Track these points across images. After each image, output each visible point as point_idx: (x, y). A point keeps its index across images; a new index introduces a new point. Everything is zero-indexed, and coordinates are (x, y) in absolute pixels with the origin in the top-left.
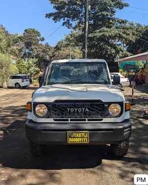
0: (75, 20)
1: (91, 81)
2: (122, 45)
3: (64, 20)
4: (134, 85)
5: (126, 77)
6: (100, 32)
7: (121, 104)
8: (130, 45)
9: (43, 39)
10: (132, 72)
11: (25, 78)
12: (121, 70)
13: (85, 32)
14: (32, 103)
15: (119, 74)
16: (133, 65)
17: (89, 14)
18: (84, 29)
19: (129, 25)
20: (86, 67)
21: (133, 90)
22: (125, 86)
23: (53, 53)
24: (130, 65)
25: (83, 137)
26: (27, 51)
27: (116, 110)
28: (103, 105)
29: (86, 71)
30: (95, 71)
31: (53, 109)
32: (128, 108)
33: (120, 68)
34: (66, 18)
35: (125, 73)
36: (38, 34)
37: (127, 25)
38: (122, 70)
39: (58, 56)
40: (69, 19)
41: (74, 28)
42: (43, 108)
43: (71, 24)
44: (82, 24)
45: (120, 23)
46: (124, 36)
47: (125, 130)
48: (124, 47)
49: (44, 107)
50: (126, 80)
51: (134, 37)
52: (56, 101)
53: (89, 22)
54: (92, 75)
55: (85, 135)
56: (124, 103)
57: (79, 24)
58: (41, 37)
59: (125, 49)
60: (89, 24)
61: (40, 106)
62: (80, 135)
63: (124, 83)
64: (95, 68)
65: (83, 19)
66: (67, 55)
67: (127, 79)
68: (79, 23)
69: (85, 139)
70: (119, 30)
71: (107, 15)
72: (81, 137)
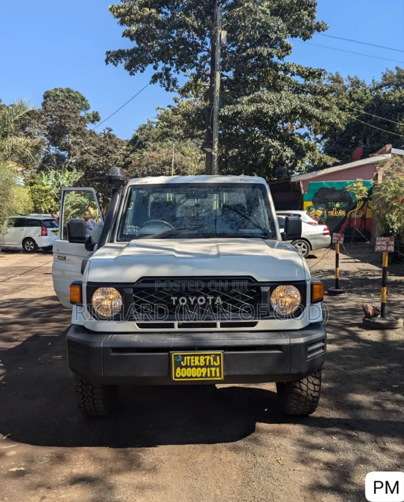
0: (184, 70)
1: (229, 231)
2: (312, 137)
3: (155, 68)
4: (341, 242)
5: (320, 223)
6: (252, 101)
7: (300, 285)
8: (333, 137)
9: (95, 118)
10: (338, 209)
11: (50, 223)
12: (308, 204)
13: (212, 100)
14: (84, 286)
15: (303, 214)
16: (340, 191)
17: (223, 55)
18: (209, 95)
19: (330, 83)
20: (215, 196)
21: (337, 256)
22: (319, 247)
23: (126, 156)
24: (333, 190)
25: (210, 366)
26: (53, 150)
27: (289, 300)
28: (258, 289)
29: (215, 206)
30: (240, 205)
31: (135, 299)
32: (317, 295)
33: (305, 197)
34: (161, 65)
35: (320, 212)
36: (83, 103)
37: (325, 82)
38: (310, 204)
39: (139, 166)
40: (168, 66)
41: (184, 92)
42: (112, 297)
43: (175, 81)
44: (205, 80)
45: (306, 77)
46: (316, 111)
47: (310, 349)
48: (319, 141)
49: (114, 293)
50: (321, 229)
51: (344, 115)
52: (144, 279)
53: (222, 75)
54: (232, 215)
55: (215, 360)
56: (308, 283)
57: (195, 80)
58: (90, 112)
59: (320, 147)
60: (221, 81)
61: (103, 293)
62: (202, 361)
63: (315, 237)
64: (240, 198)
65: (208, 66)
66: (165, 163)
67: (325, 227)
68: (196, 78)
69: (213, 369)
70: (302, 96)
71: (270, 55)
72: (205, 366)
